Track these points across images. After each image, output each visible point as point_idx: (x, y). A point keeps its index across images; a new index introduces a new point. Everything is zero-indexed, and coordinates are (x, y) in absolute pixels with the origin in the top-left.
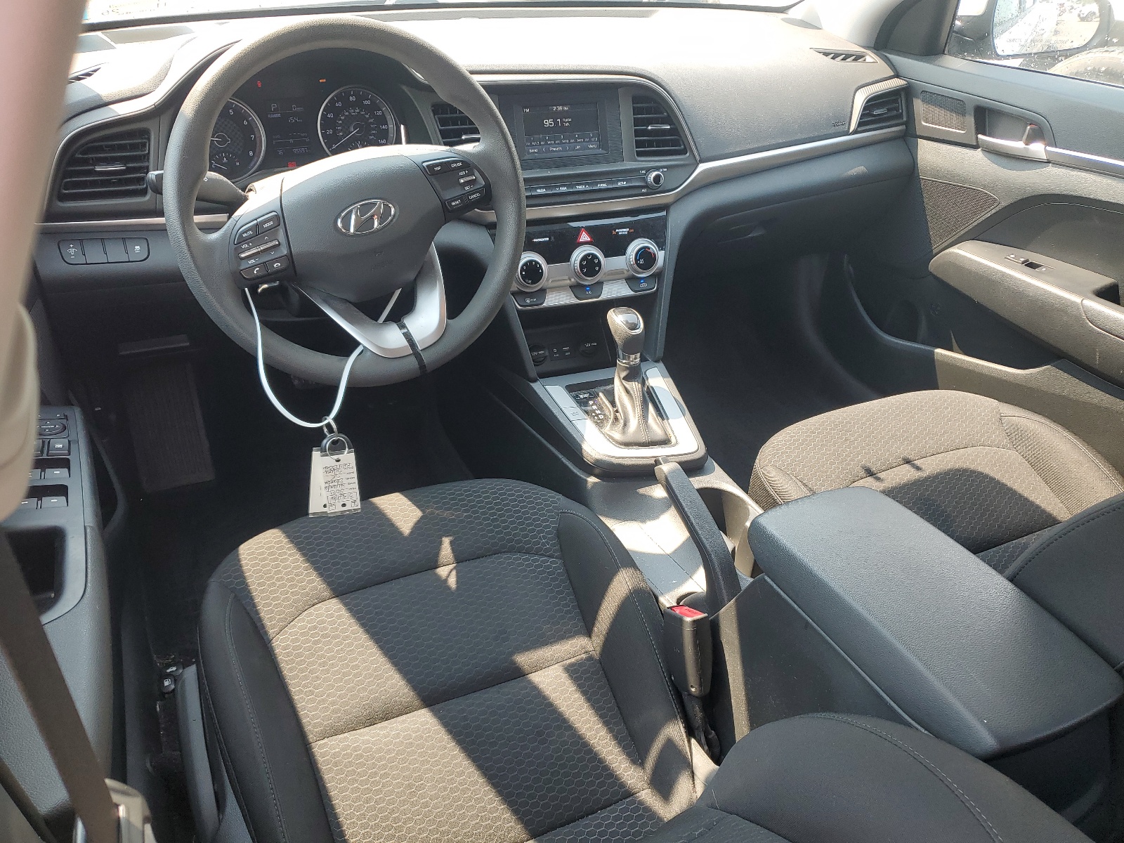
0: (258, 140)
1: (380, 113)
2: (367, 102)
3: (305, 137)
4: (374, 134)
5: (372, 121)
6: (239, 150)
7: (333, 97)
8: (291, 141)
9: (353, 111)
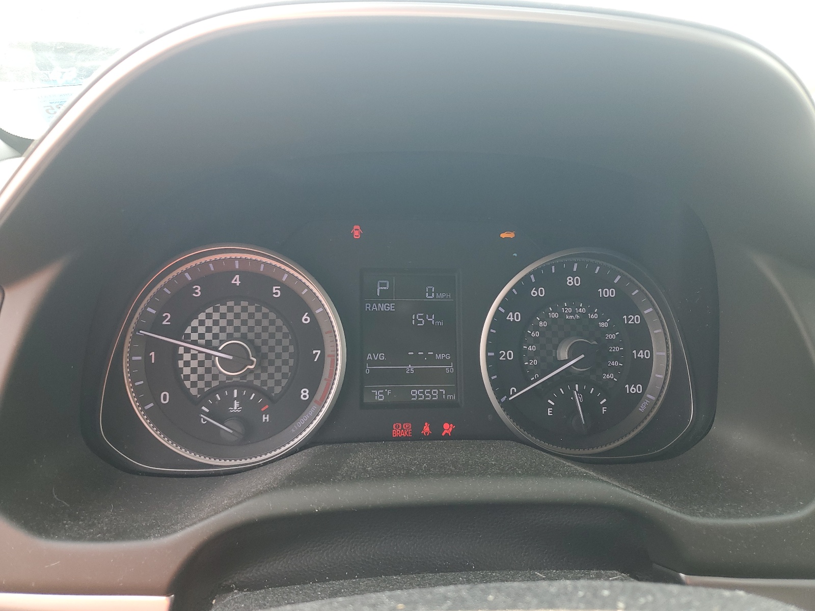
0: (328, 361)
1: (635, 319)
2: (610, 293)
3: (443, 362)
4: (615, 370)
5: (613, 336)
6: (278, 383)
7: (527, 277)
8: (410, 368)
9: (570, 310)
